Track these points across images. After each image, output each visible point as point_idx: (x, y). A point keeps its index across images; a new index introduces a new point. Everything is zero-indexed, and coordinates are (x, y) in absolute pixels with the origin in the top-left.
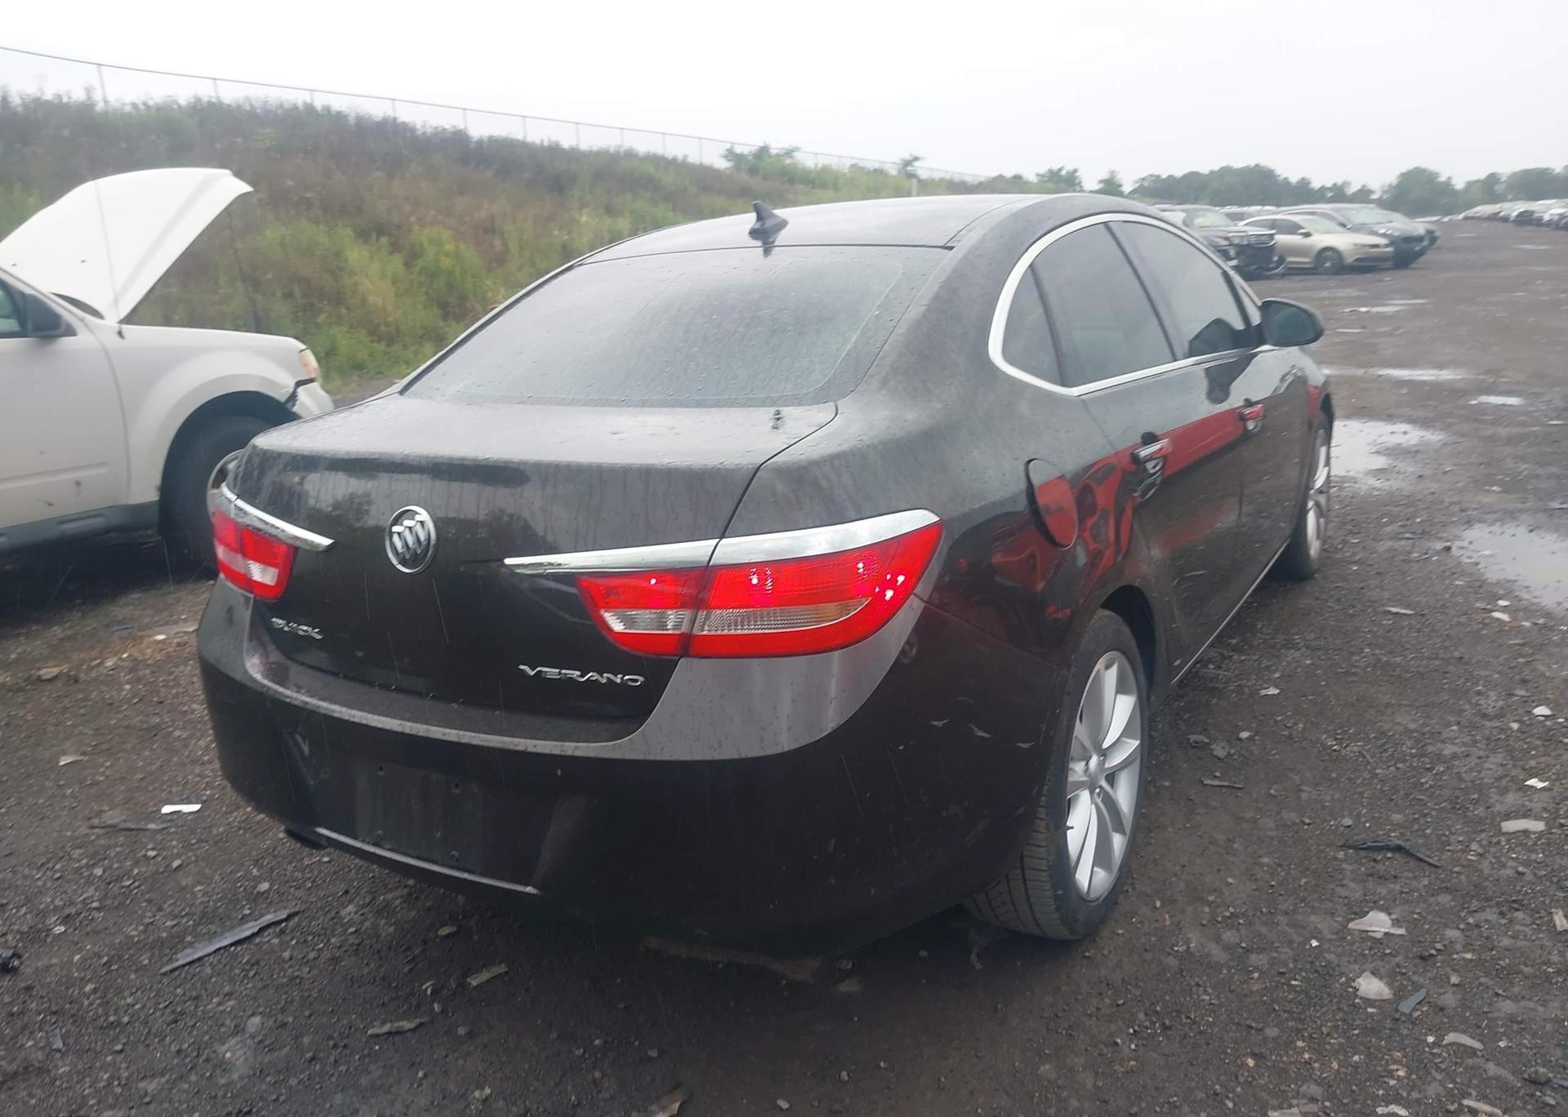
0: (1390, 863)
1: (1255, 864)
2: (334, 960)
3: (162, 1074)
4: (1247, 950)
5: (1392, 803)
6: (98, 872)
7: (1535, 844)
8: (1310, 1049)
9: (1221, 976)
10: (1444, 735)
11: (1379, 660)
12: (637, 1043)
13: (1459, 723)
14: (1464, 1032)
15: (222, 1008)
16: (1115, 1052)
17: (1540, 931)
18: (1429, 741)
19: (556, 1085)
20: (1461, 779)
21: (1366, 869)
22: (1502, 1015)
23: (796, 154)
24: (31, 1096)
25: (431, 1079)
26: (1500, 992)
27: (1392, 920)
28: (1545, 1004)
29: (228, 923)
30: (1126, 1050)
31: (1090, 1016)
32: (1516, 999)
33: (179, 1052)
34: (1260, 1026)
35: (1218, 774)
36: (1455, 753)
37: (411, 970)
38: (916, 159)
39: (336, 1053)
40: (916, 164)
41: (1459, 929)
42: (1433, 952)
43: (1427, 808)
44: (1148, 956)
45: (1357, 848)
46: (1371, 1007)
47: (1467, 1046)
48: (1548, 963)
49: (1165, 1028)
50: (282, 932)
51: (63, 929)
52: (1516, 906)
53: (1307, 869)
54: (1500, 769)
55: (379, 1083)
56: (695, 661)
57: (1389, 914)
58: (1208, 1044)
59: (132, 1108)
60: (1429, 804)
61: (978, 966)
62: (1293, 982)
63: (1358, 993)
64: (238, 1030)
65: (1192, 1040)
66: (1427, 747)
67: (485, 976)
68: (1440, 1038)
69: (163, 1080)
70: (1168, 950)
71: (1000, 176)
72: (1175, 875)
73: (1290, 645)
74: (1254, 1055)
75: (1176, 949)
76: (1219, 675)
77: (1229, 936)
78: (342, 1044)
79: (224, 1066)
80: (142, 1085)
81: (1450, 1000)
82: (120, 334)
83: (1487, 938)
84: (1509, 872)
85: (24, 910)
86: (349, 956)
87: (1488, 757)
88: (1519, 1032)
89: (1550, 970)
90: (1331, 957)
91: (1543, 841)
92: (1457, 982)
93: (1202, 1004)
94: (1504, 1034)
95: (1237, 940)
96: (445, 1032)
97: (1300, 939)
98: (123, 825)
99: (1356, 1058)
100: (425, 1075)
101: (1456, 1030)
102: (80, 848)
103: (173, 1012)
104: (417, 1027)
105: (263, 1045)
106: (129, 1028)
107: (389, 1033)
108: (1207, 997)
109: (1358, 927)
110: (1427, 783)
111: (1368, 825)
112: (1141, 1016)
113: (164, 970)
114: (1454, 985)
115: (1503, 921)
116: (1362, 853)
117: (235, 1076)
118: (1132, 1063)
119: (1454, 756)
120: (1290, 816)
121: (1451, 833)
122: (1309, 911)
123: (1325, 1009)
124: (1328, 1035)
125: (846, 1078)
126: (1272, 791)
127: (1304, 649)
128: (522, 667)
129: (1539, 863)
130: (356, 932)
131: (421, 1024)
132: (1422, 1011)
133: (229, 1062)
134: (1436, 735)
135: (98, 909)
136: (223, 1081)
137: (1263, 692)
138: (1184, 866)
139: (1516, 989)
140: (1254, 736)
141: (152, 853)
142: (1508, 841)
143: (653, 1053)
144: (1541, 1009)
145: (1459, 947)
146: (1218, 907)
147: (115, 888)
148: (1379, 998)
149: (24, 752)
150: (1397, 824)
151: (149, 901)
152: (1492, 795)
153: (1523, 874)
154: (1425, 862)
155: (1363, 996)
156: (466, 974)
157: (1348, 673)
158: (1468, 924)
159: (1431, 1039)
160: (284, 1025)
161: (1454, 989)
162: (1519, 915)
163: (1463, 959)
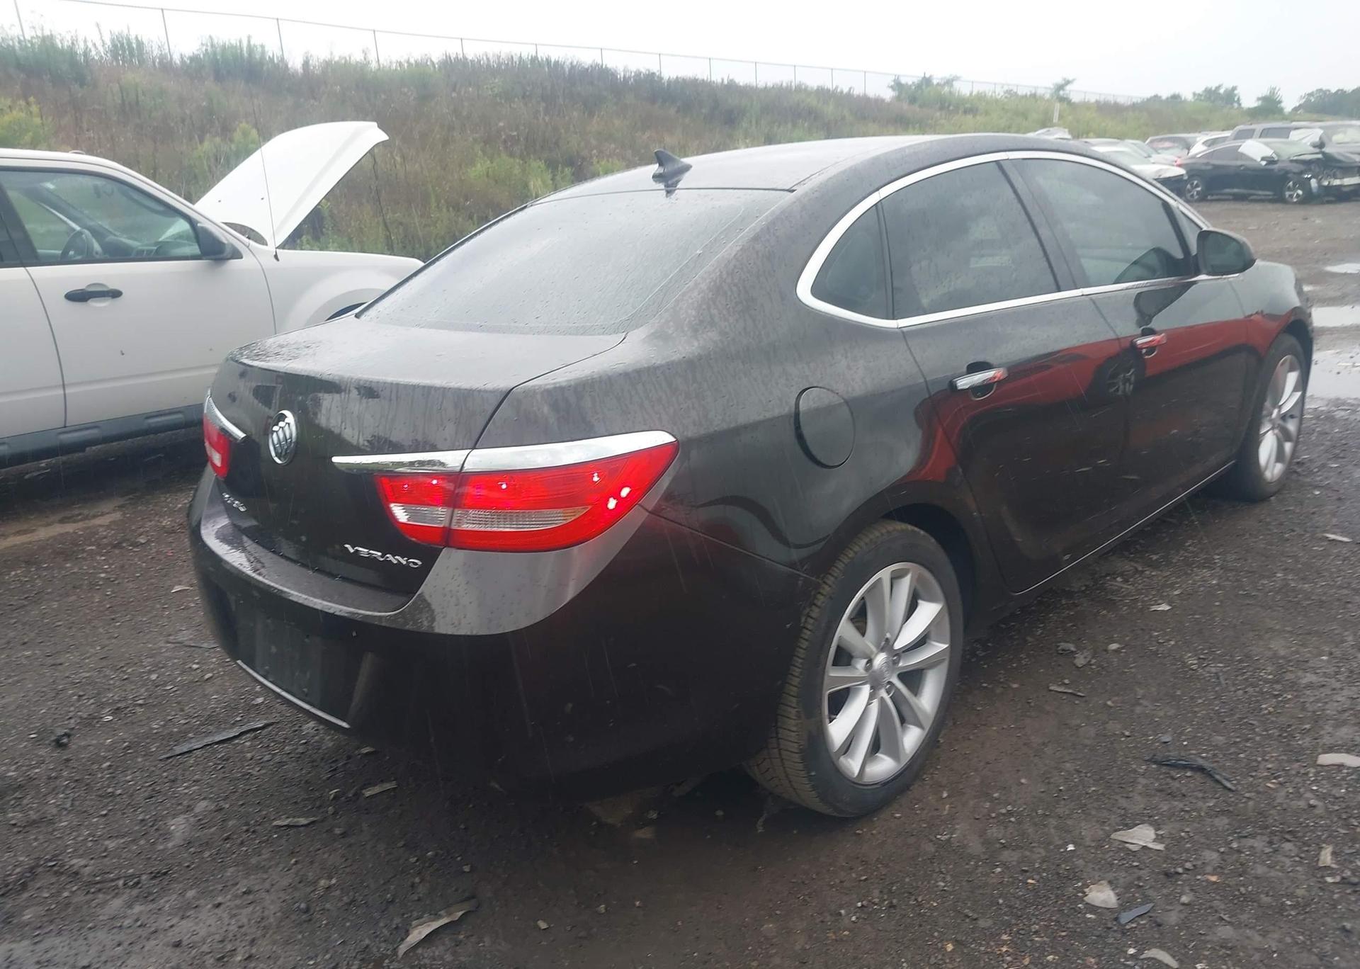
0: (1185, 781)
1: (1056, 768)
2: (281, 764)
3: (123, 836)
4: (1004, 846)
5: (1223, 725)
6: (154, 677)
7: (1343, 779)
8: (1012, 943)
9: (967, 867)
10: (1311, 664)
11: (1287, 585)
12: (459, 859)
13: (1331, 654)
14: (1168, 950)
15: (186, 791)
16: (837, 920)
17: (1300, 863)
18: (1291, 669)
19: (384, 884)
20: (1304, 709)
21: (1160, 785)
22: (1215, 939)
23: (956, 85)
24: (36, 839)
25: (299, 866)
26: (1226, 917)
27: (1157, 835)
28: (1264, 934)
29: (223, 726)
30: (846, 921)
31: (832, 886)
32: (1237, 926)
33: (142, 820)
34: (975, 916)
35: (1067, 681)
36: (1311, 683)
37: (328, 779)
38: (1068, 82)
39: (244, 836)
40: (1068, 88)
41: (1218, 851)
42: (1180, 870)
43: (1255, 733)
44: (911, 840)
45: (1160, 764)
46: (1091, 913)
47: (1163, 963)
48: (1290, 896)
49: (892, 906)
50: (255, 737)
51: (110, 718)
52: (1288, 836)
53: (1102, 778)
54: (1349, 702)
55: (263, 863)
56: (454, 550)
57: (1157, 830)
58: (920, 926)
59: (92, 859)
60: (1257, 730)
61: (760, 830)
62: (1030, 881)
63: (1085, 898)
64: (189, 809)
65: (909, 921)
66: (1288, 673)
67: (377, 789)
68: (1140, 951)
69: (122, 841)
70: (931, 837)
71: (1156, 96)
72: (976, 770)
73: (1209, 564)
74: (957, 943)
75: (939, 837)
76: (1122, 588)
77: (994, 832)
78: (252, 830)
79: (167, 836)
80: (107, 842)
81: (1173, 918)
82: (276, 257)
83: (1242, 864)
84: (1302, 804)
85: (92, 701)
86: (292, 762)
87: (1342, 689)
88: (1223, 957)
89: (1289, 903)
90: (1080, 862)
91: (1353, 777)
92: (1186, 902)
93: (935, 889)
94: (1206, 957)
95: (1000, 836)
96: (327, 831)
97: (1060, 842)
98: (187, 643)
99: (1050, 958)
100: (296, 863)
101: (1162, 947)
102: (151, 657)
103: (153, 790)
104: (309, 824)
105: (201, 824)
106: (118, 799)
107: (288, 826)
108: (942, 884)
109: (1120, 838)
110: (1266, 709)
111: (1185, 743)
112: (876, 893)
113: (160, 758)
114: (1183, 904)
115: (1267, 850)
116: (1164, 769)
117: (170, 845)
118: (846, 933)
119: (1310, 686)
120: (1114, 727)
121: (1263, 760)
122: (1083, 816)
123: (1044, 909)
124: (1036, 932)
125: (603, 911)
126: (1109, 703)
127: (1218, 570)
128: (347, 546)
129: (1337, 798)
130: (306, 743)
131: (313, 822)
132: (1139, 924)
133: (170, 833)
134: (1302, 664)
135: (141, 705)
136: (161, 847)
137: (1154, 608)
138: (988, 763)
139: (1244, 917)
140: (1123, 648)
141: (195, 666)
142: (1317, 774)
143: (467, 869)
144: (1258, 938)
145: (1209, 869)
146: (999, 804)
147: (159, 691)
148: (1103, 905)
149: (153, 581)
150: (1216, 745)
151: (179, 703)
152: (1327, 727)
153: (1314, 807)
154: (1222, 784)
155: (1089, 902)
156: (365, 786)
157: (1248, 596)
158: (1231, 848)
159: (1132, 951)
160: (221, 809)
161: (1182, 908)
162: (1288, 846)
163: (1207, 881)
